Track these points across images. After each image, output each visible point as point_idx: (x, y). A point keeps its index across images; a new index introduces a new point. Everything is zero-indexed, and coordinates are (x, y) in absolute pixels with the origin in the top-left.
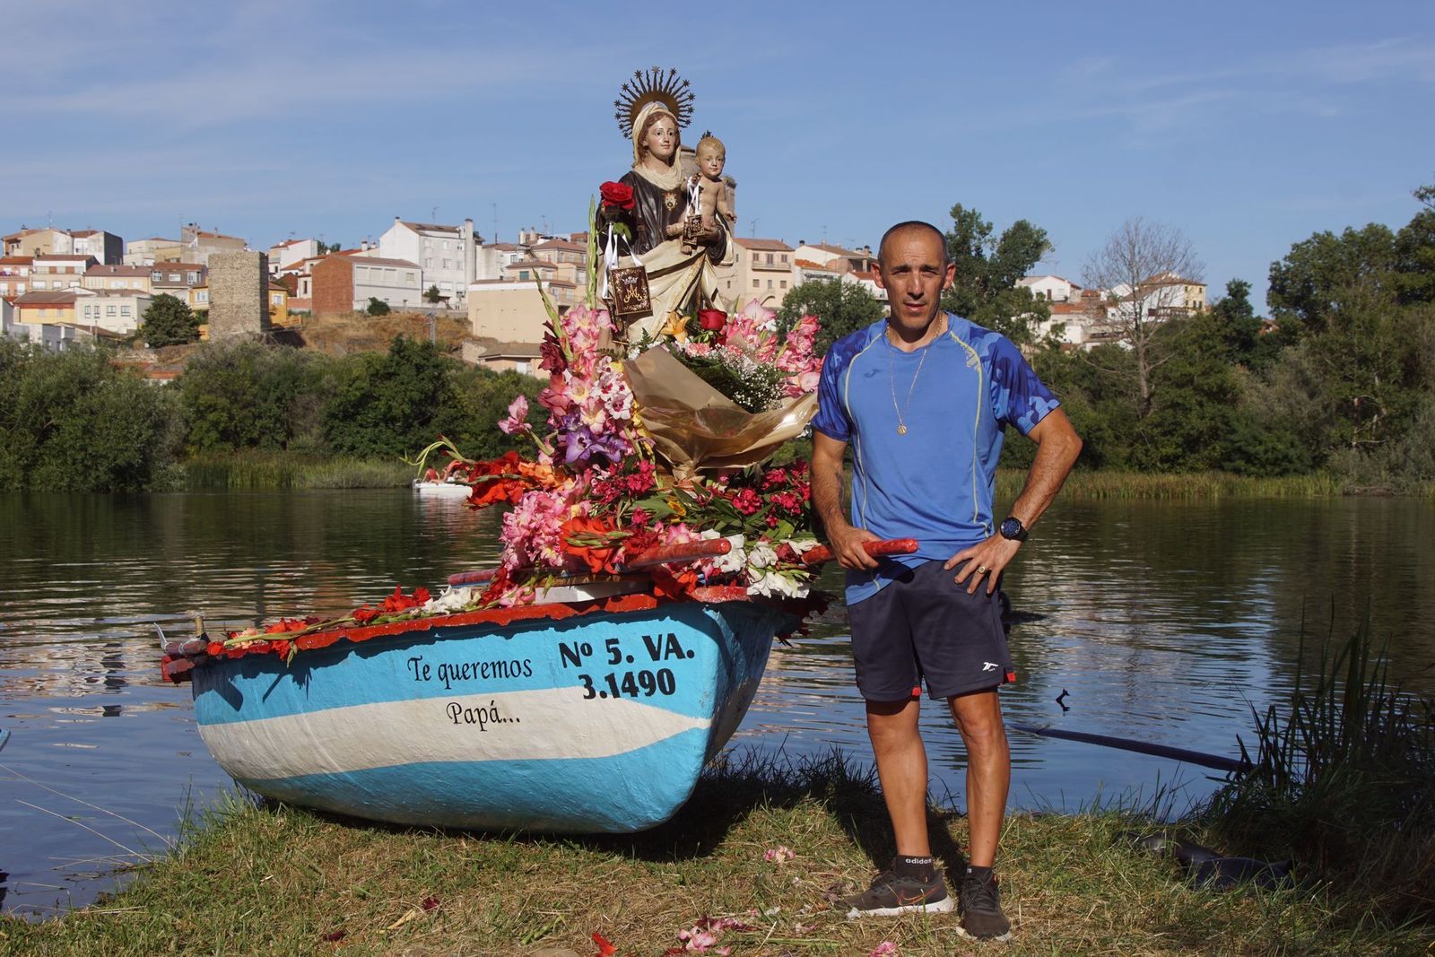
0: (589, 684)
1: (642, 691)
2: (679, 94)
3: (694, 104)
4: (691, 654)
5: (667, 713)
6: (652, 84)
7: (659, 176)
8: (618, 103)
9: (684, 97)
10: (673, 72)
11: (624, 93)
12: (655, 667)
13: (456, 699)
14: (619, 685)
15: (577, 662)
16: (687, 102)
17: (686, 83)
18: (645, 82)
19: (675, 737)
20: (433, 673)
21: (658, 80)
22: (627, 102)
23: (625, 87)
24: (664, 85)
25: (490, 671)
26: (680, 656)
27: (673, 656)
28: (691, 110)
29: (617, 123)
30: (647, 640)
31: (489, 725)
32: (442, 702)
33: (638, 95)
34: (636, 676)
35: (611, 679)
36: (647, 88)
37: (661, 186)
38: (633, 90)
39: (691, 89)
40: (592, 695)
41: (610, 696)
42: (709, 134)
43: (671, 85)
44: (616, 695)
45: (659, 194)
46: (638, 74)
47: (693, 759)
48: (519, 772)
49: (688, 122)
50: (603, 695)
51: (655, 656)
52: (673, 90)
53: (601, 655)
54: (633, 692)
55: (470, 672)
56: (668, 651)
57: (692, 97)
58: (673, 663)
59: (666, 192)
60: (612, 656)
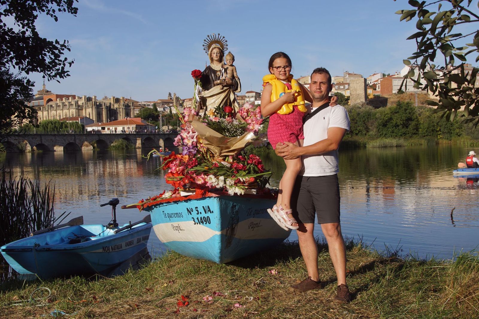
0: (194, 221)
1: (205, 223)
2: (222, 41)
3: (228, 43)
4: (213, 212)
5: (210, 229)
6: (213, 38)
7: (216, 66)
8: (204, 45)
9: (224, 41)
10: (219, 34)
11: (205, 42)
12: (206, 215)
13: (172, 223)
14: (200, 221)
15: (191, 214)
16: (225, 43)
17: (224, 37)
18: (211, 38)
19: (213, 237)
20: (167, 216)
21: (215, 37)
22: (206, 45)
23: (205, 40)
24: (217, 38)
25: (175, 216)
26: (211, 213)
27: (209, 212)
28: (227, 45)
29: (205, 51)
30: (203, 207)
31: (180, 231)
32: (170, 224)
33: (209, 42)
34: (202, 218)
35: (198, 219)
36: (212, 40)
37: (216, 69)
38: (208, 41)
39: (226, 39)
40: (195, 224)
41: (199, 224)
42: (230, 52)
43: (219, 38)
44: (200, 224)
45: (215, 72)
46: (208, 36)
47: (217, 244)
48: (191, 245)
49: (227, 49)
50: (197, 224)
51: (206, 213)
52: (220, 40)
53: (195, 212)
54: (203, 222)
55: (172, 216)
56: (208, 211)
57: (226, 41)
58: (209, 214)
59: (217, 71)
60: (197, 212)
